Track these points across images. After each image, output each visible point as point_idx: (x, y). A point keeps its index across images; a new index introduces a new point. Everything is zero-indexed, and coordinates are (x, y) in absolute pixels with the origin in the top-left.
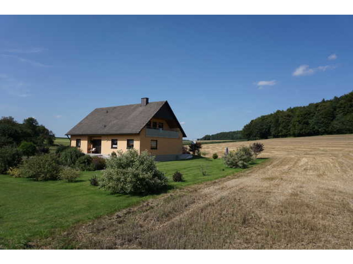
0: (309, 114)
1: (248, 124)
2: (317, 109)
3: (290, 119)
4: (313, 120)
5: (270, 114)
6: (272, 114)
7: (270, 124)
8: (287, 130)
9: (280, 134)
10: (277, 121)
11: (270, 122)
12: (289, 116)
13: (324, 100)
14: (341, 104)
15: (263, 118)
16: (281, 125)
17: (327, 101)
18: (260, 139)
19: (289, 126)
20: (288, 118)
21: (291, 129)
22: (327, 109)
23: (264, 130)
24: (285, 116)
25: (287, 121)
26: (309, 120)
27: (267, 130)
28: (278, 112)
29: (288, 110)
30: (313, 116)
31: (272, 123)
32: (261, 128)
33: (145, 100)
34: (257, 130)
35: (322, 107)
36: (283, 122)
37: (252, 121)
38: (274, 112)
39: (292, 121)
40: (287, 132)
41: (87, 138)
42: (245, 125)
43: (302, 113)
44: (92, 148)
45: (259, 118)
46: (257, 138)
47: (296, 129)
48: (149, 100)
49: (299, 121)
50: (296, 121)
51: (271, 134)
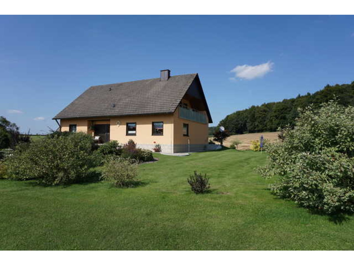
0: (286, 109)
1: (223, 119)
2: (294, 105)
3: (266, 114)
4: (290, 115)
5: (245, 109)
6: (246, 110)
7: (246, 119)
8: (264, 124)
9: (256, 129)
10: (253, 116)
11: (246, 117)
12: (265, 111)
13: (299, 95)
14: (318, 99)
15: (238, 113)
16: (258, 120)
17: (303, 97)
18: (235, 134)
19: (265, 121)
20: (264, 113)
21: (268, 124)
22: (304, 104)
23: (240, 125)
24: (261, 111)
25: (264, 116)
26: (287, 115)
27: (242, 125)
28: (253, 107)
29: (263, 105)
30: (290, 111)
31: (248, 118)
32: (237, 123)
33: (167, 72)
34: (233, 126)
35: (299, 102)
36: (260, 117)
37: (228, 116)
38: (249, 107)
39: (269, 116)
40: (263, 127)
41: (86, 123)
42: (221, 120)
43: (278, 108)
44: (93, 135)
45: (234, 114)
46: (233, 133)
47: (274, 123)
48: (171, 73)
49: (276, 116)
50: (273, 116)
51: (247, 128)
